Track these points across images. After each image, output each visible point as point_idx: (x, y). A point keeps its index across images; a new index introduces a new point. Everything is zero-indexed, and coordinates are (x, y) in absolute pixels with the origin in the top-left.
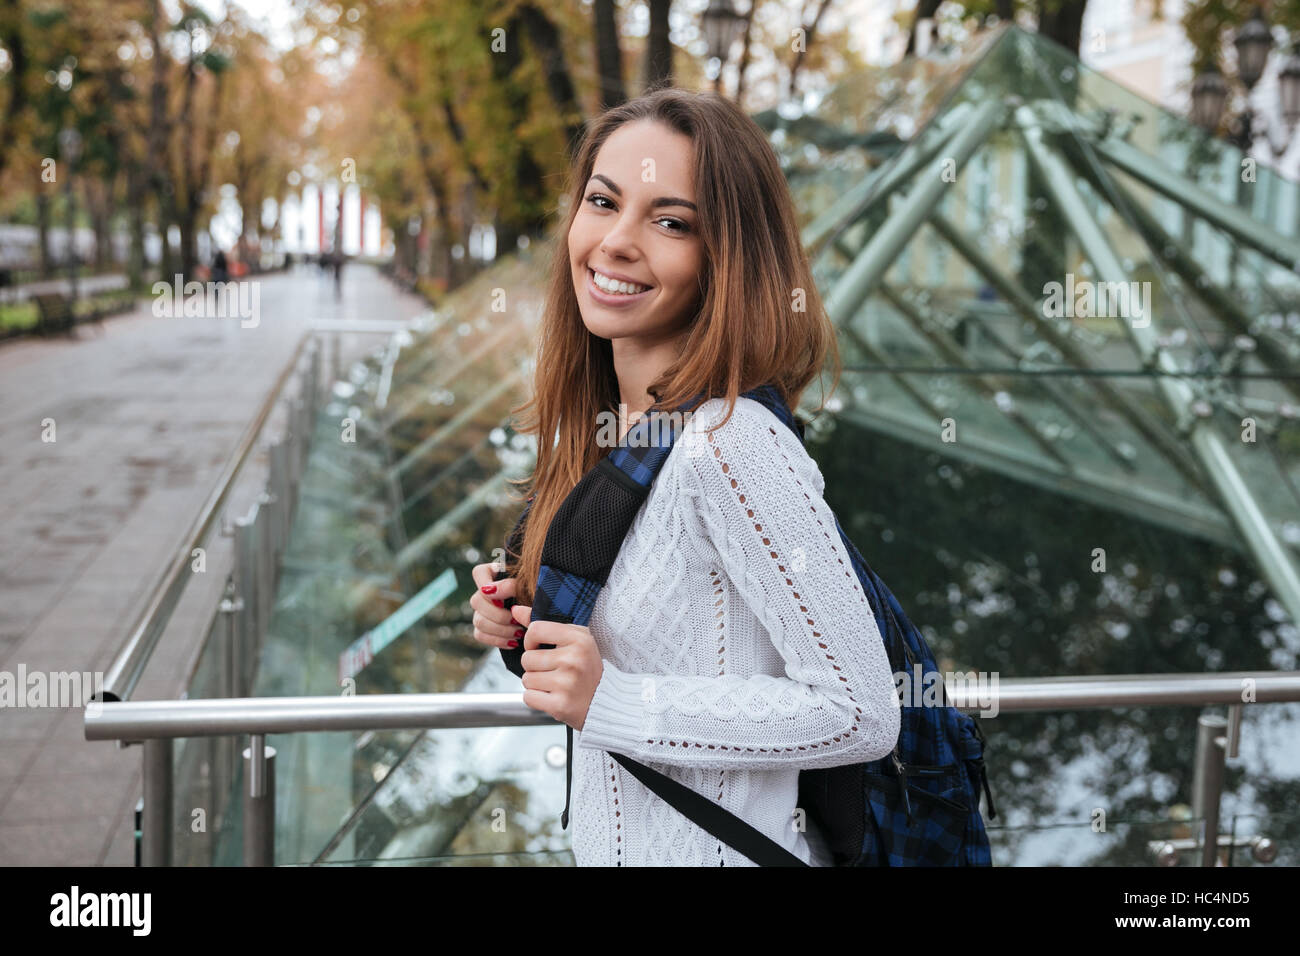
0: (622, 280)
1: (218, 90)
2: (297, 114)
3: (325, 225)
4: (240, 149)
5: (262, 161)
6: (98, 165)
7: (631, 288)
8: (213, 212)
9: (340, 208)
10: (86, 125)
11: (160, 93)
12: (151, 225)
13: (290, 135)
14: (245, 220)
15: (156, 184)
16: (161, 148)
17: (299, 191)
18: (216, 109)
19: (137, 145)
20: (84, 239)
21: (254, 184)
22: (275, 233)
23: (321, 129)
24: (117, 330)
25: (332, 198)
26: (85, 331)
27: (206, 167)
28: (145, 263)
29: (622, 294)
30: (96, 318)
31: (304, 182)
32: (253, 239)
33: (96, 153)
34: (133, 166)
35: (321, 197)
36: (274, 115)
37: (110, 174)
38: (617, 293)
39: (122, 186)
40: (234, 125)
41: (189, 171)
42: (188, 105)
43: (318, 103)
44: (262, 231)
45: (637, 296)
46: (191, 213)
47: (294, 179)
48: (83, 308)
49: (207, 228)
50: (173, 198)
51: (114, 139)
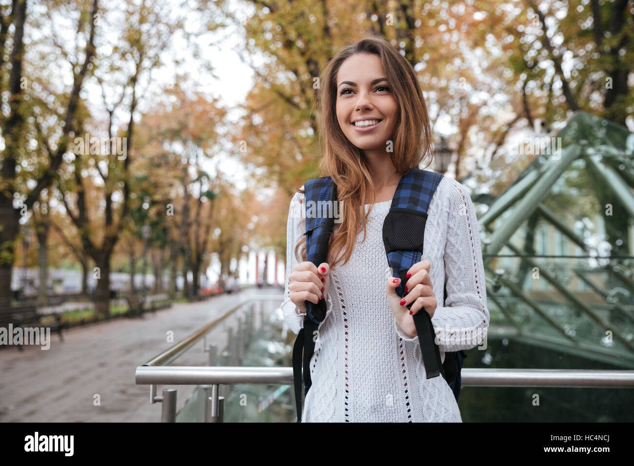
0: (369, 119)
1: (212, 207)
2: (248, 219)
3: (259, 271)
4: (221, 235)
5: (230, 240)
6: (158, 243)
7: (374, 122)
8: (208, 264)
9: (266, 262)
10: (154, 225)
11: (186, 210)
12: (180, 273)
13: (243, 227)
14: (222, 268)
15: (183, 251)
16: (186, 234)
17: (247, 255)
18: (210, 216)
19: (175, 234)
20: (150, 279)
21: (227, 252)
22: (235, 275)
23: (257, 225)
24: (162, 315)
25: (262, 258)
26: (149, 315)
27: (205, 242)
28: (176, 289)
29: (371, 125)
30: (153, 310)
31: (250, 249)
32: (225, 277)
33: (158, 238)
34: (173, 242)
35: (257, 258)
36: (236, 218)
37: (162, 247)
38: (369, 125)
39: (167, 253)
40: (218, 224)
41: (198, 244)
42: (198, 214)
43: (257, 214)
44: (230, 273)
45: (377, 125)
46: (197, 265)
47: (245, 249)
48: (147, 305)
49: (205, 273)
50: (190, 257)
51: (165, 230)
